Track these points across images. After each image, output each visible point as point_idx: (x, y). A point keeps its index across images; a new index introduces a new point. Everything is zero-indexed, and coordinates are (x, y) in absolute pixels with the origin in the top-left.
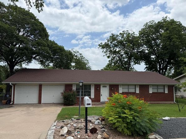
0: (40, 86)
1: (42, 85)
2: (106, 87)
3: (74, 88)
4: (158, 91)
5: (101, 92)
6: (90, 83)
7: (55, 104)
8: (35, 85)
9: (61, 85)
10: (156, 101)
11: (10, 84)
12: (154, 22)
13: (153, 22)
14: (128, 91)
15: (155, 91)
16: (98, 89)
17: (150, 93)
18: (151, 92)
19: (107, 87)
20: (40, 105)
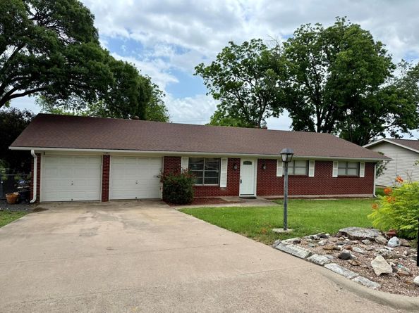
0: (106, 160)
1: (109, 156)
2: (250, 163)
3: (185, 166)
4: (346, 172)
5: (241, 175)
6: (219, 156)
7: (141, 200)
8: (92, 156)
9: (153, 157)
10: (344, 194)
11: (33, 152)
12: (320, 27)
13: (318, 26)
14: (294, 172)
15: (343, 173)
16: (236, 167)
17: (333, 176)
18: (335, 175)
19: (253, 163)
20: (105, 203)
